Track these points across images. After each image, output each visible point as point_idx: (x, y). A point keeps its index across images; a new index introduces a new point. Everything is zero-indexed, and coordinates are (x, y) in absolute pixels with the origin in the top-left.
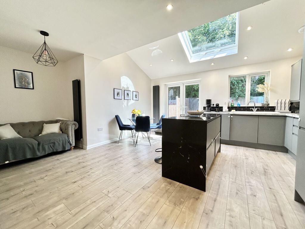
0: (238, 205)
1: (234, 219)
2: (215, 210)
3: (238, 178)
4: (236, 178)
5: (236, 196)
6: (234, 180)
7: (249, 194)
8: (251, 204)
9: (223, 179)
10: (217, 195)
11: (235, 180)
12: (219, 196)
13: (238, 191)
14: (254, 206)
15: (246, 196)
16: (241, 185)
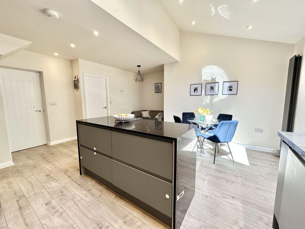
0: (54, 187)
1: (52, 180)
2: (64, 175)
3: (75, 207)
4: (77, 204)
5: (60, 189)
6: (75, 200)
7: (53, 201)
8: (46, 195)
9: (84, 192)
10: (72, 180)
11: (75, 202)
12: (71, 180)
13: (62, 194)
14: (44, 195)
15: (54, 197)
16: (65, 202)
